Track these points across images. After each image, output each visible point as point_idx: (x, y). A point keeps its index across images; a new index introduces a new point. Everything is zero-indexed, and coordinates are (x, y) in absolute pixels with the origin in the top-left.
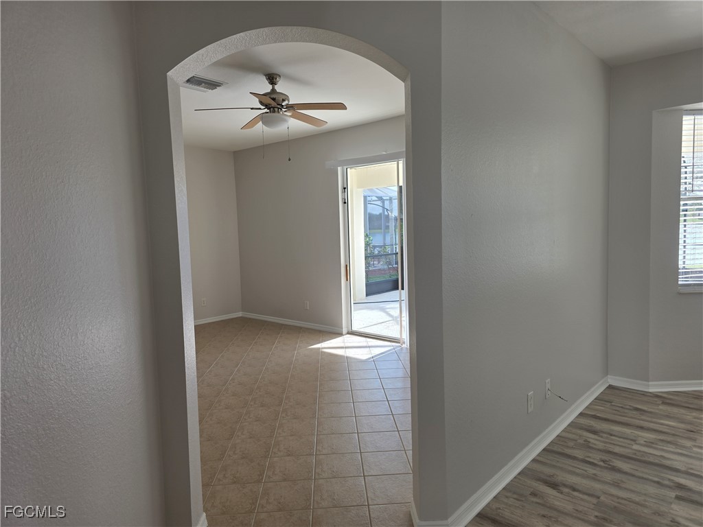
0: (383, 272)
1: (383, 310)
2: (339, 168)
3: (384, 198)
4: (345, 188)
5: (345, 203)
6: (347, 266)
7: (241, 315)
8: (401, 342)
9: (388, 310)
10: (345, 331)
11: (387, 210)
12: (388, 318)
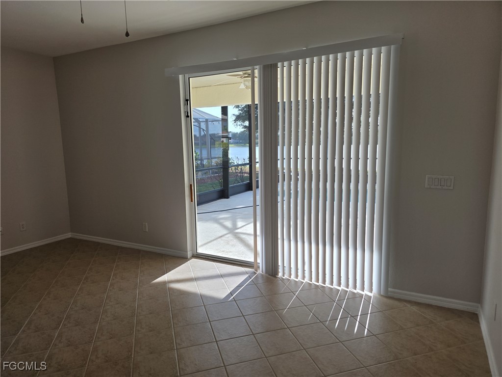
0: (203, 181)
1: (217, 221)
2: (181, 77)
3: (200, 120)
4: (187, 100)
5: (188, 116)
6: (191, 185)
7: (70, 236)
8: (255, 266)
9: (221, 221)
10: (189, 254)
11: (203, 130)
12: (225, 232)
